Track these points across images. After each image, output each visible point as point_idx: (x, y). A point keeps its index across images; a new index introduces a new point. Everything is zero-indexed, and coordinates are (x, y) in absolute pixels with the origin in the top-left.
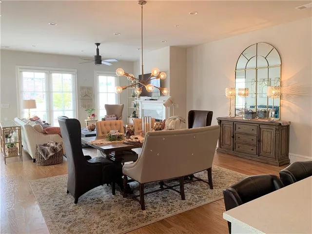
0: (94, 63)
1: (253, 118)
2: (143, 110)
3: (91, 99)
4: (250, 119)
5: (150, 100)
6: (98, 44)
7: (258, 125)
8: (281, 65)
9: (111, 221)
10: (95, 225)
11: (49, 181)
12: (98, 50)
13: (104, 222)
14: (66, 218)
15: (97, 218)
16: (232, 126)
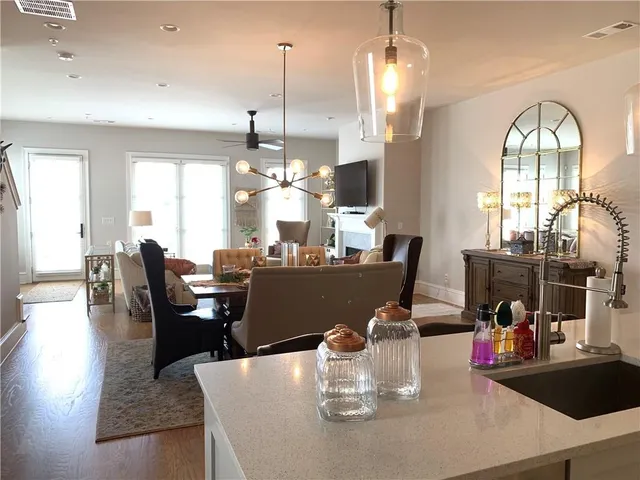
0: (246, 146)
1: (525, 252)
2: (341, 233)
3: (255, 211)
4: (519, 255)
5: (351, 213)
6: (252, 113)
7: (530, 266)
8: (581, 147)
9: (192, 407)
10: (165, 410)
11: (138, 344)
12: (252, 123)
13: (179, 407)
14: (130, 397)
15: (172, 401)
16: (487, 268)
